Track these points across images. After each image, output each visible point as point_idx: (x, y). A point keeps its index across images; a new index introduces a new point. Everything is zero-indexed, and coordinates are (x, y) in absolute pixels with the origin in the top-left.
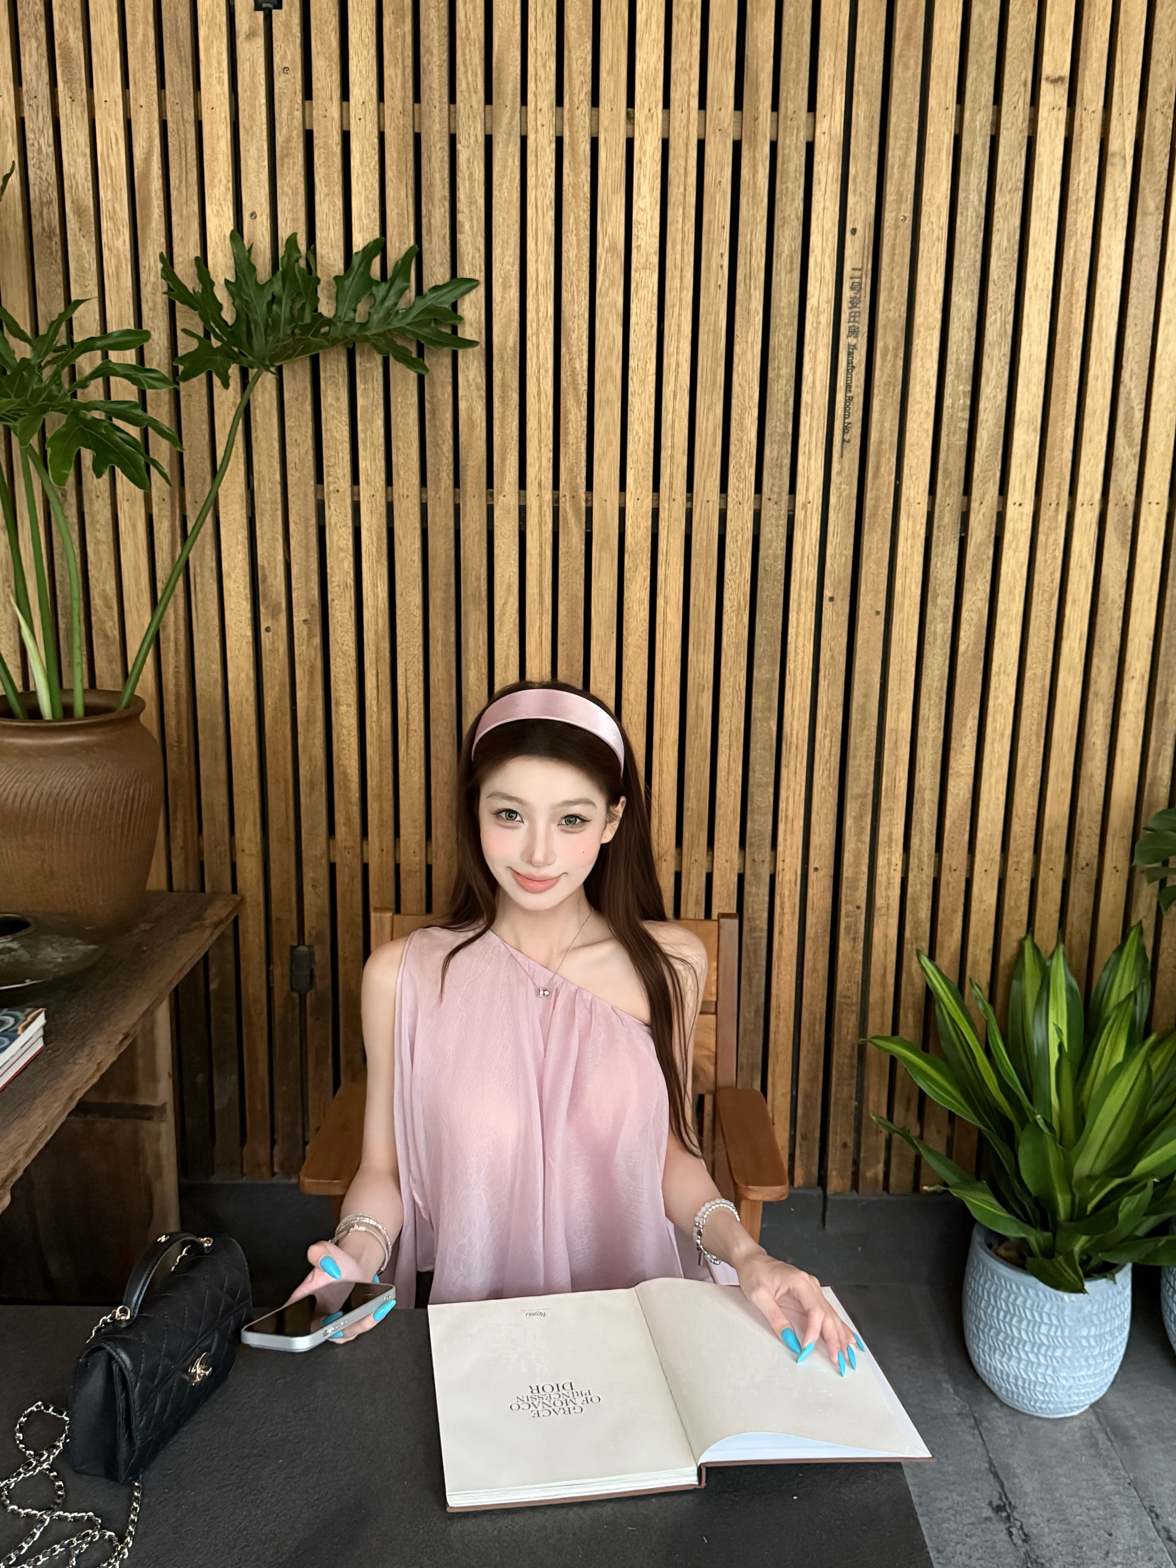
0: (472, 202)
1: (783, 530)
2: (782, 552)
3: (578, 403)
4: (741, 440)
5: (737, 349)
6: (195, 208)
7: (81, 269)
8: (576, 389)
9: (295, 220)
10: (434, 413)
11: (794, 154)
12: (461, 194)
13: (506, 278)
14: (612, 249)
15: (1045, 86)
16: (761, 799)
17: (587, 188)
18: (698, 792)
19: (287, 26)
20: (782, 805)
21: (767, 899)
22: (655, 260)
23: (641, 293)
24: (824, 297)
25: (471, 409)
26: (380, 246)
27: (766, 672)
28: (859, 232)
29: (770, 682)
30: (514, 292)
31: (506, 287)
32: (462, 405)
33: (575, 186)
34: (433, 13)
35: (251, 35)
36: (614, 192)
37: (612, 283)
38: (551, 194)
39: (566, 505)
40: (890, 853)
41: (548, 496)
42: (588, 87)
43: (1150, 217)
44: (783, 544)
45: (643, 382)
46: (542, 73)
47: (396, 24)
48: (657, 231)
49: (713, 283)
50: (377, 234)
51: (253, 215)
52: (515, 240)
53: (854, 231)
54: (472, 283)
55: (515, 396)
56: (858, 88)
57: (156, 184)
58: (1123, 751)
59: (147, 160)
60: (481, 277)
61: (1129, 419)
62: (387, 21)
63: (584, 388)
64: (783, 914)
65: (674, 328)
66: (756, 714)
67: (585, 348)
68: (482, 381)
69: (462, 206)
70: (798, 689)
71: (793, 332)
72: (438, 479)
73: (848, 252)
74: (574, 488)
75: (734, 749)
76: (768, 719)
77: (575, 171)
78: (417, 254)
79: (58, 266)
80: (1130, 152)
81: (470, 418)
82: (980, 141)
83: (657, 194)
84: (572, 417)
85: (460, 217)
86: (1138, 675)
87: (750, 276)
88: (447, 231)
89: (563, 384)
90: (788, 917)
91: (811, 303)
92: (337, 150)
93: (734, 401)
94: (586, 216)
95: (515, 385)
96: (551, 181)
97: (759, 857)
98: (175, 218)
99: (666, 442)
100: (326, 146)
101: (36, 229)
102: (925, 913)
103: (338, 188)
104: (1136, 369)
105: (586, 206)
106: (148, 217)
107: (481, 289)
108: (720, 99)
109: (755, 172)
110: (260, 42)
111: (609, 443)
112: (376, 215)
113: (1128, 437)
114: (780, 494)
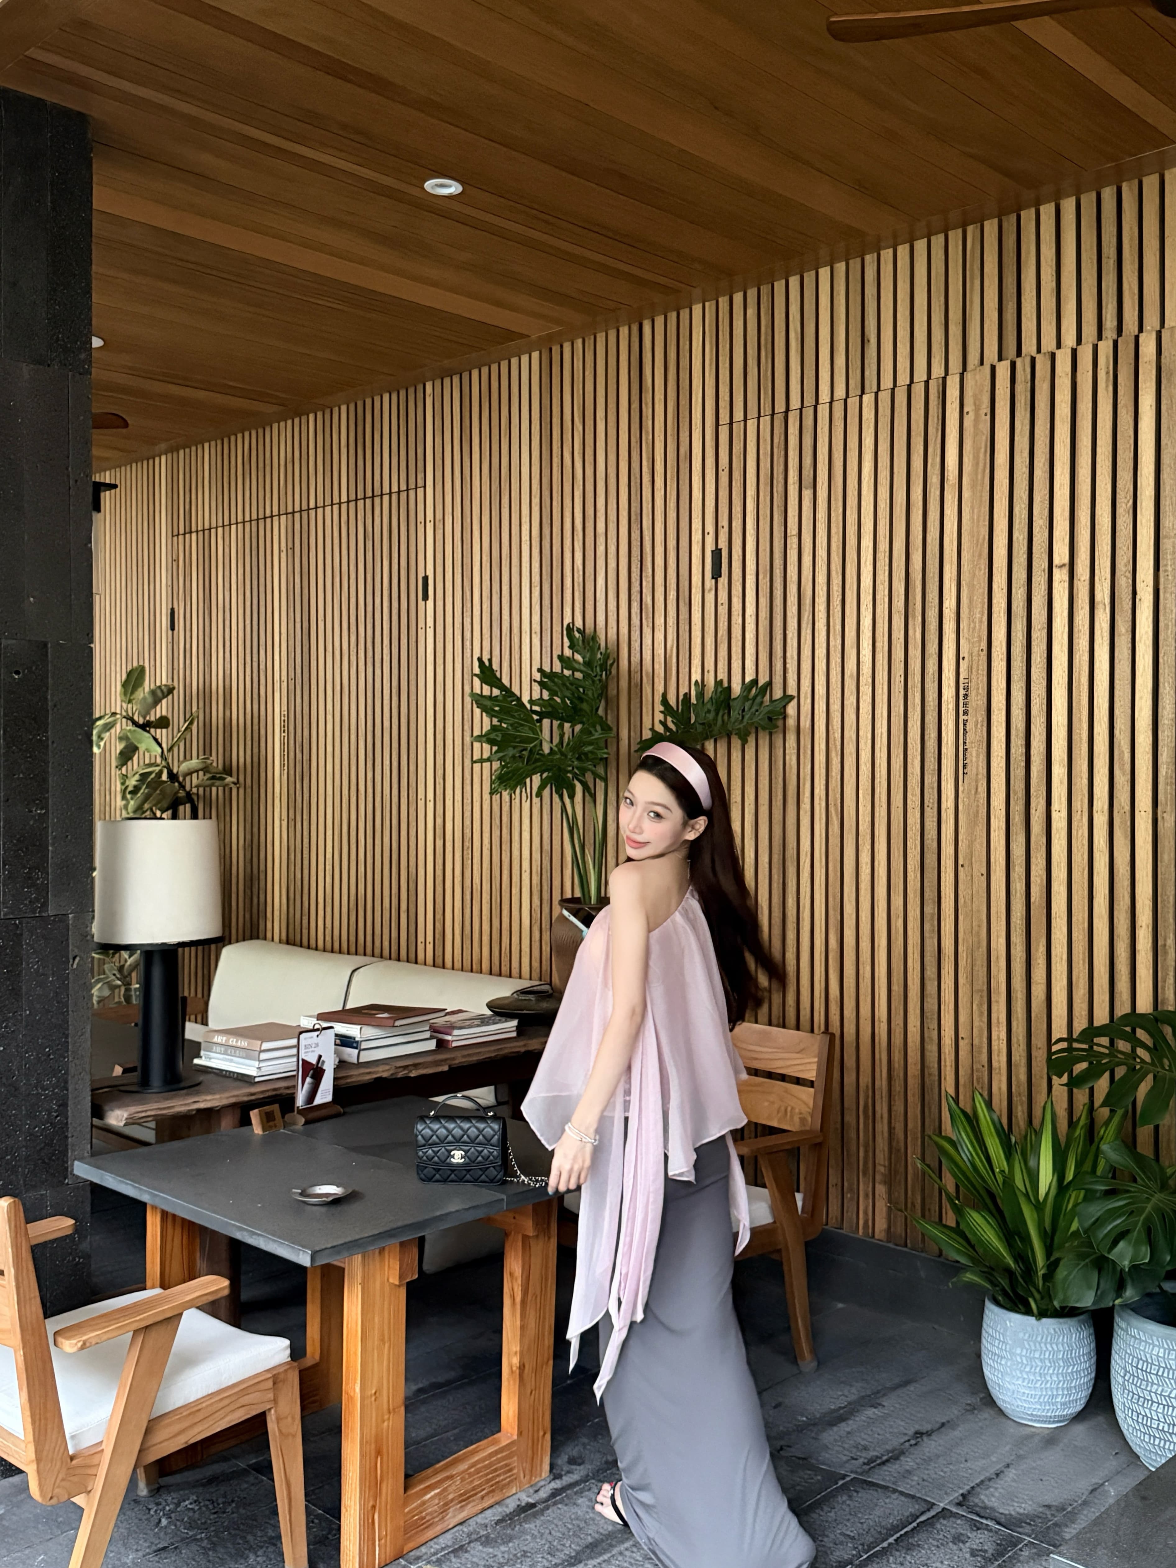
0: (792, 658)
1: (935, 824)
2: (935, 837)
3: (837, 756)
4: (913, 774)
5: (909, 724)
6: (687, 669)
7: (647, 700)
8: (836, 748)
9: (724, 672)
10: (775, 762)
11: (933, 620)
12: (788, 655)
13: (806, 693)
14: (851, 676)
15: (1056, 571)
16: (931, 988)
17: (840, 647)
18: (898, 980)
19: (723, 585)
20: (942, 994)
21: (937, 1055)
22: (870, 680)
23: (864, 697)
24: (950, 695)
25: (791, 759)
26: (755, 682)
27: (930, 909)
28: (966, 659)
29: (933, 914)
30: (809, 701)
31: (806, 698)
32: (787, 757)
33: (835, 646)
34: (778, 571)
35: (710, 590)
36: (852, 648)
37: (852, 693)
38: (825, 651)
39: (832, 809)
40: (999, 1031)
41: (824, 804)
42: (840, 598)
43: (1123, 637)
44: (936, 832)
45: (866, 743)
46: (821, 593)
47: (764, 578)
48: (871, 666)
49: (897, 690)
50: (754, 677)
51: (708, 672)
52: (809, 675)
53: (963, 658)
54: (791, 698)
55: (809, 752)
56: (963, 583)
57: (674, 660)
58: (1140, 977)
59: (672, 650)
60: (795, 694)
61: (1121, 758)
62: (761, 577)
63: (839, 747)
64: (945, 1066)
65: (879, 715)
66: (926, 935)
67: (839, 726)
68: (795, 745)
69: (788, 661)
70: (947, 920)
71: (936, 714)
72: (777, 796)
73: (961, 670)
74: (836, 800)
75: (916, 955)
76: (933, 938)
77: (835, 639)
78: (770, 684)
79: (639, 700)
80: (1107, 600)
81: (790, 765)
82: (1021, 604)
83: (871, 647)
84: (834, 762)
85: (788, 666)
86: (1144, 925)
87: (914, 686)
88: (782, 673)
89: (830, 745)
90: (948, 1068)
91: (944, 698)
92: (740, 638)
93: (909, 753)
94: (839, 660)
95: (809, 746)
96: (825, 645)
97: (931, 1027)
98: (680, 675)
99: (877, 775)
100: (736, 637)
101: (632, 684)
102: (1023, 1077)
103: (740, 656)
104: (1123, 727)
105: (839, 655)
106: (671, 675)
107: (796, 700)
108: (898, 596)
109: (915, 631)
110: (713, 592)
111: (851, 776)
112: (754, 668)
113: (1122, 769)
114: (933, 803)
